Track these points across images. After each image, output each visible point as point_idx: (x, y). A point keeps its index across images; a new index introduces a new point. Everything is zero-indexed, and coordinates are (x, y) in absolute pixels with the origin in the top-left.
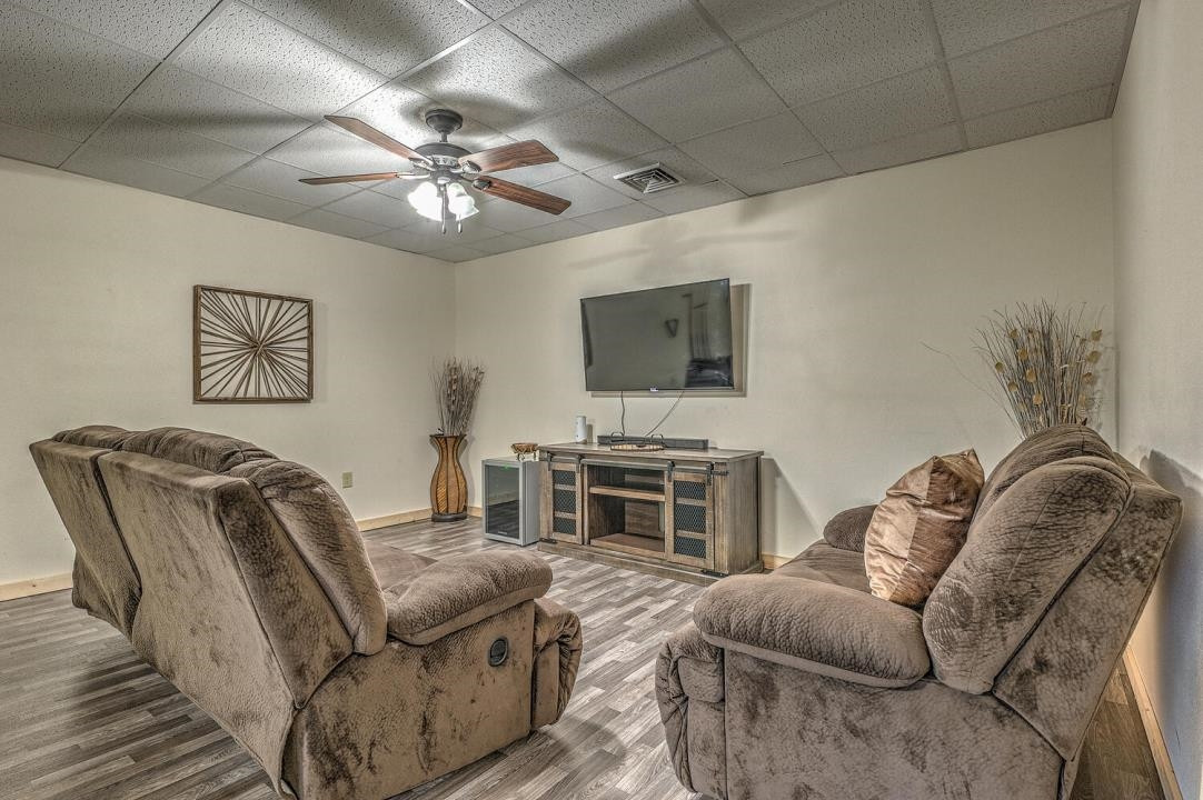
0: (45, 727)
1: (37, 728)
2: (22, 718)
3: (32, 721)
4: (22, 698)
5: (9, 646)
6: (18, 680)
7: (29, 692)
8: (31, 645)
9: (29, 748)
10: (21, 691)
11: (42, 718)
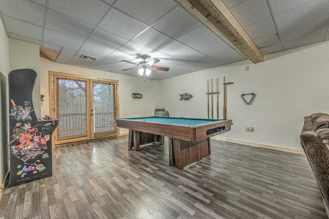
0: (296, 189)
1: (294, 188)
2: (292, 183)
3: (294, 185)
4: (296, 179)
5: (301, 166)
6: (297, 174)
7: (298, 179)
8: (306, 168)
9: (289, 191)
10: (296, 177)
11: (296, 186)
